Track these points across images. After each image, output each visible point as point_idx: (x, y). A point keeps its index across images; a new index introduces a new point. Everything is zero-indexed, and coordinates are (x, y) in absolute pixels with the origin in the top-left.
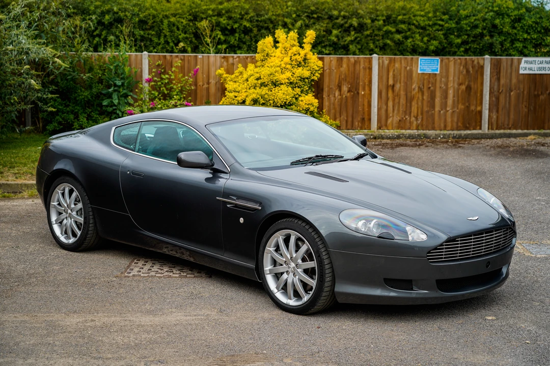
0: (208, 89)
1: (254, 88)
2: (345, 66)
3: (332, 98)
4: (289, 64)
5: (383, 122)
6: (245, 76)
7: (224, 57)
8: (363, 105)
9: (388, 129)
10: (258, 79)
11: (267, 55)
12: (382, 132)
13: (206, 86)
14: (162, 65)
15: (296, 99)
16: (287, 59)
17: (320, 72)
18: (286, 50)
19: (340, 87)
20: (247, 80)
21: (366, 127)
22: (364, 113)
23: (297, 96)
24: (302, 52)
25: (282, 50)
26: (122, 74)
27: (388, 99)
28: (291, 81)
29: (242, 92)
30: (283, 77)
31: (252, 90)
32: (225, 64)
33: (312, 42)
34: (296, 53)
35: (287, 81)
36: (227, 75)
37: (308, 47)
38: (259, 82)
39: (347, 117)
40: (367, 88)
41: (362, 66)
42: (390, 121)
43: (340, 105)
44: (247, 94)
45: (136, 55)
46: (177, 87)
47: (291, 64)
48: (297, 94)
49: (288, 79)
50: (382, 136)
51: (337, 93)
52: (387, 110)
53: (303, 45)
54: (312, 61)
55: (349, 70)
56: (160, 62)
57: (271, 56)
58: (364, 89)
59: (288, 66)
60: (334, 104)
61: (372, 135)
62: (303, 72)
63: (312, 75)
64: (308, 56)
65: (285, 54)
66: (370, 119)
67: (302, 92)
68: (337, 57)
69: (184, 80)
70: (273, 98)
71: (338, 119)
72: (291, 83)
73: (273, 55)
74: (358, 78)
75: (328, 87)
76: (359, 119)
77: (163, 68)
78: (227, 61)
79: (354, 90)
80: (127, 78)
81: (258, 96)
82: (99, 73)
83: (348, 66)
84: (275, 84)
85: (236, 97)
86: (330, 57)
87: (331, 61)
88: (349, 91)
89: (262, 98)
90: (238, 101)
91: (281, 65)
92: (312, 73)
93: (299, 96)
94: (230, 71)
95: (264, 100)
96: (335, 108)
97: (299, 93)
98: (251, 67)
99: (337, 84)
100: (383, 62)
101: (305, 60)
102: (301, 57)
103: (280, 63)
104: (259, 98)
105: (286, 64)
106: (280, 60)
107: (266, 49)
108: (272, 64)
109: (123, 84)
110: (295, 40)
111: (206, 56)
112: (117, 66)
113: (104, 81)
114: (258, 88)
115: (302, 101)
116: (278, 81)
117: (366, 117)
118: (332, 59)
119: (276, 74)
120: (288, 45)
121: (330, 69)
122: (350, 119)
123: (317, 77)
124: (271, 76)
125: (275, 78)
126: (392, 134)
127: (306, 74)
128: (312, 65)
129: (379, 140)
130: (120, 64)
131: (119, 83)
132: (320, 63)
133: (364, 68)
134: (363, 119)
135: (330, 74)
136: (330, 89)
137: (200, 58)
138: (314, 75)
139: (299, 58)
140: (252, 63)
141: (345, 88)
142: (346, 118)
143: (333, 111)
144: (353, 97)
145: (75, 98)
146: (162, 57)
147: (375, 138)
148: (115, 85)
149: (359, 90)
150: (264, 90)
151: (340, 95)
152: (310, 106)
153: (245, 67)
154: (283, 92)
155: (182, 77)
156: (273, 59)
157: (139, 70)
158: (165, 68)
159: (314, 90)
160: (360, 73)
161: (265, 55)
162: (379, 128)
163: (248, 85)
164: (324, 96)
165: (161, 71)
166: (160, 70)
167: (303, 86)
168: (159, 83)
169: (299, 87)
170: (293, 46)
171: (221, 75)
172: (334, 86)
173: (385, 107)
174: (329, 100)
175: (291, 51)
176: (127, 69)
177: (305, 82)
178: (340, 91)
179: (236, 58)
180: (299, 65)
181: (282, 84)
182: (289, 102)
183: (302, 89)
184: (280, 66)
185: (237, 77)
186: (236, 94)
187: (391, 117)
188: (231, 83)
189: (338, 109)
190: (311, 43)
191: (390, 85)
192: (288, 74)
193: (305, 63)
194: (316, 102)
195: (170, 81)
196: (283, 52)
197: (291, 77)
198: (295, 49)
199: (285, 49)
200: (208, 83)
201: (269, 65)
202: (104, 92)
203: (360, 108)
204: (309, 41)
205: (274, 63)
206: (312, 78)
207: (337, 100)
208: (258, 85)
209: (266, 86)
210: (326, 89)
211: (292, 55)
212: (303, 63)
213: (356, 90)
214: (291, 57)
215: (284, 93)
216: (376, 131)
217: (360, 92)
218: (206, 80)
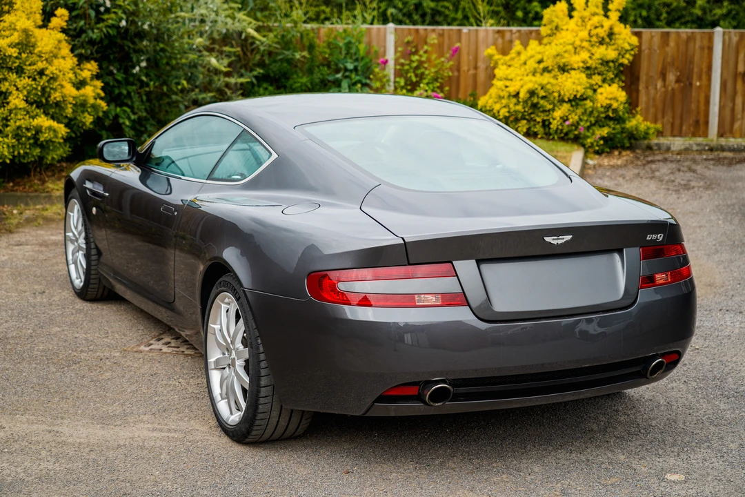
0: (475, 76)
1: (534, 75)
2: (672, 44)
3: (652, 92)
4: (587, 41)
5: (727, 127)
6: (523, 57)
7: (499, 32)
8: (698, 101)
9: (734, 137)
10: (540, 62)
11: (557, 28)
12: (723, 141)
13: (472, 72)
14: (412, 42)
15: (595, 91)
16: (584, 34)
17: (632, 53)
18: (583, 21)
19: (663, 76)
20: (525, 63)
21: (701, 132)
22: (698, 113)
23: (596, 87)
24: (607, 23)
25: (577, 21)
26: (355, 54)
27: (735, 93)
28: (588, 65)
29: (516, 81)
30: (576, 60)
31: (530, 77)
32: (500, 41)
33: (621, 9)
34: (598, 25)
35: (581, 65)
36: (500, 56)
37: (614, 16)
38: (542, 66)
39: (673, 118)
40: (704, 77)
41: (698, 44)
42: (737, 125)
43: (664, 102)
44: (522, 82)
45: (379, 29)
46: (430, 72)
47: (590, 41)
48: (597, 84)
49: (583, 62)
50: (722, 146)
51: (659, 84)
52: (733, 110)
53: (609, 14)
54: (623, 36)
55: (678, 50)
56: (409, 38)
57: (562, 29)
58: (700, 79)
59: (585, 44)
60: (654, 99)
61: (706, 145)
62: (605, 52)
63: (621, 57)
64: (616, 30)
65: (582, 26)
66: (707, 123)
67: (604, 81)
68: (662, 33)
69: (439, 63)
70: (558, 89)
71: (659, 122)
72: (588, 68)
73: (565, 28)
74: (692, 62)
75: (647, 74)
76: (691, 122)
77: (414, 47)
78: (503, 37)
79: (685, 80)
80: (362, 59)
81: (536, 86)
82: (325, 53)
83: (677, 45)
84: (564, 69)
85: (507, 87)
86: (651, 32)
87: (652, 37)
88: (678, 81)
89: (542, 88)
90: (510, 93)
91: (574, 42)
92: (619, 54)
93: (600, 86)
94: (504, 51)
95: (545, 92)
96: (655, 106)
97: (600, 83)
98: (533, 44)
99: (659, 70)
100: (730, 39)
101: (611, 34)
102: (605, 31)
103: (573, 39)
104: (537, 89)
105: (582, 41)
106: (575, 34)
107: (556, 20)
108: (562, 41)
109: (356, 69)
110: (597, 7)
111: (473, 30)
112: (350, 43)
113: (332, 63)
114: (538, 75)
115: (601, 94)
116: (567, 65)
117: (702, 120)
118: (653, 34)
119: (566, 55)
120: (586, 14)
121: (650, 48)
122: (677, 122)
123: (628, 59)
124: (559, 58)
125: (563, 61)
126: (737, 145)
127: (611, 54)
128: (620, 42)
129: (716, 153)
130: (353, 41)
131: (350, 66)
132: (635, 40)
133: (702, 48)
134: (697, 122)
135: (650, 56)
136: (649, 78)
137: (466, 33)
138: (623, 57)
139: (602, 32)
140: (536, 39)
141: (671, 77)
142: (671, 120)
143: (652, 110)
144: (683, 90)
145: (291, 85)
146: (413, 32)
147: (711, 150)
148: (346, 70)
149: (692, 79)
150: (546, 79)
151: (664, 86)
152: (612, 102)
153: (525, 45)
154: (573, 80)
155: (436, 59)
156: (564, 33)
157: (382, 49)
158: (416, 47)
159: (623, 78)
160: (694, 55)
161: (554, 28)
162: (721, 135)
163: (526, 70)
164: (641, 88)
165: (411, 50)
166: (408, 49)
167: (605, 72)
168: (406, 67)
169: (599, 74)
170: (594, 14)
171: (491, 57)
172: (655, 72)
173: (730, 105)
174: (648, 93)
175: (591, 22)
176: (362, 47)
177: (610, 67)
178: (664, 79)
179: (515, 33)
180: (602, 42)
181: (574, 69)
182: (581, 96)
183: (604, 76)
184: (573, 44)
185: (512, 59)
186: (508, 83)
187: (739, 119)
188: (504, 67)
189: (660, 106)
190: (619, 11)
191: (740, 73)
192: (584, 55)
193: (611, 39)
194: (622, 96)
195: (421, 63)
196: (579, 24)
197: (588, 59)
198: (596, 19)
199: (583, 19)
200: (476, 68)
201: (558, 43)
202: (331, 78)
203: (693, 106)
204: (617, 7)
205: (565, 40)
206: (621, 61)
207: (659, 94)
208: (538, 70)
209: (549, 72)
210: (643, 78)
211: (592, 28)
212: (607, 40)
213: (688, 79)
214: (590, 30)
215: (574, 83)
216: (715, 139)
217: (694, 82)
218: (472, 64)
